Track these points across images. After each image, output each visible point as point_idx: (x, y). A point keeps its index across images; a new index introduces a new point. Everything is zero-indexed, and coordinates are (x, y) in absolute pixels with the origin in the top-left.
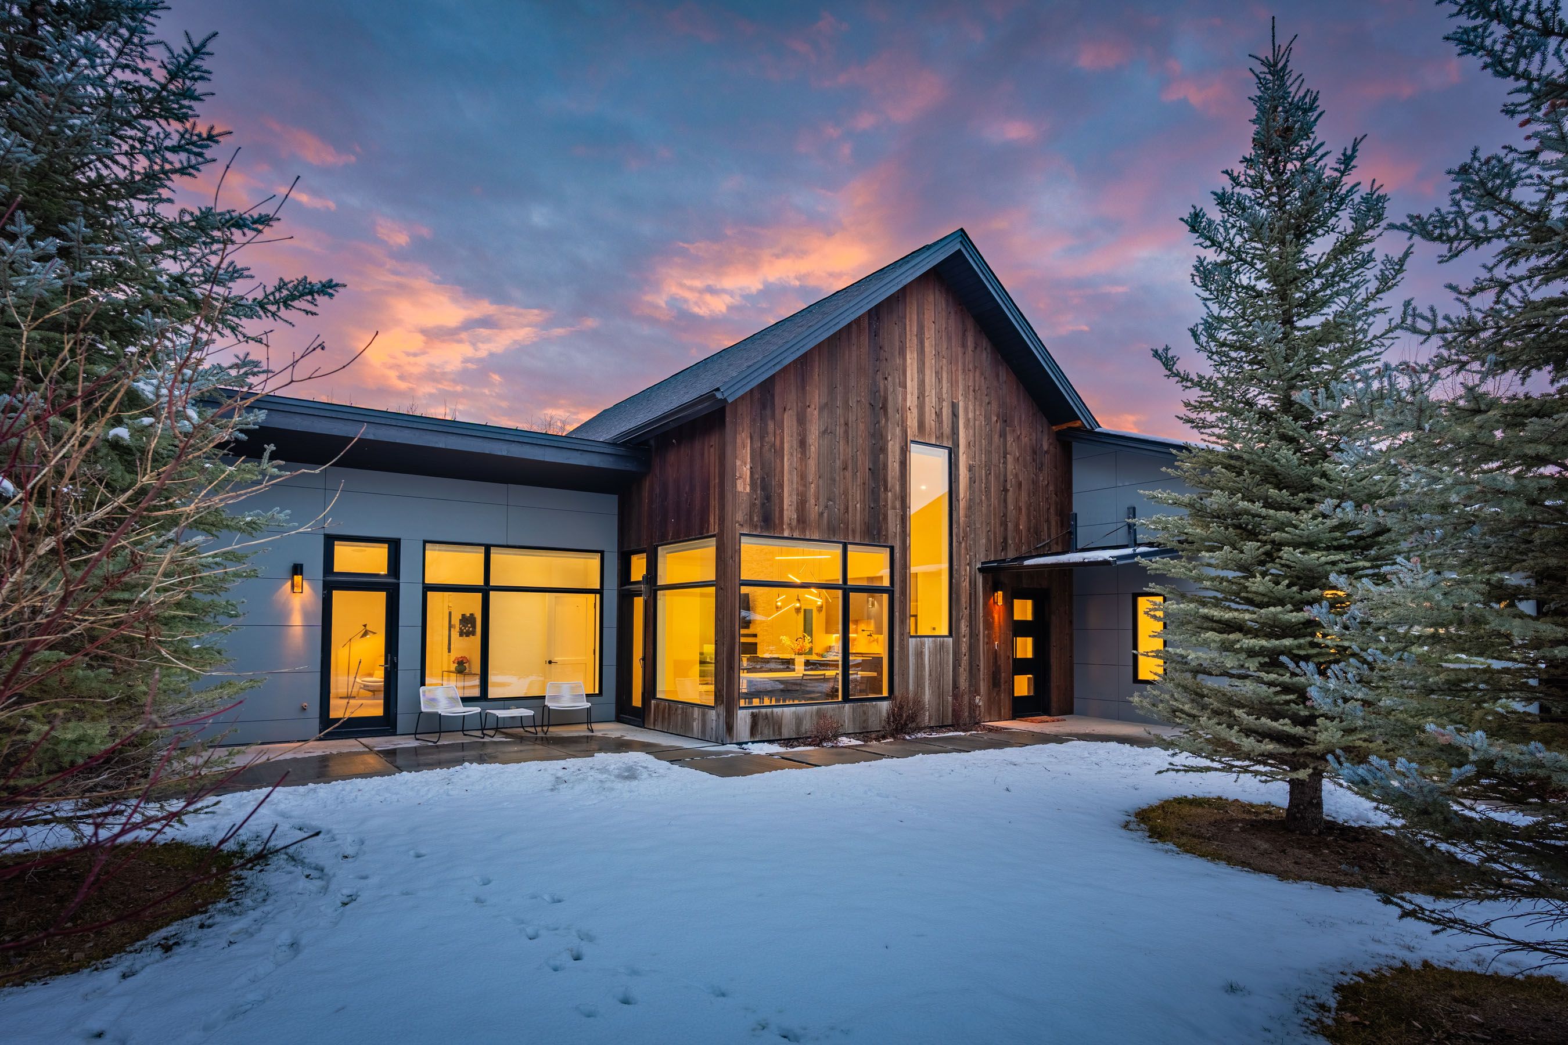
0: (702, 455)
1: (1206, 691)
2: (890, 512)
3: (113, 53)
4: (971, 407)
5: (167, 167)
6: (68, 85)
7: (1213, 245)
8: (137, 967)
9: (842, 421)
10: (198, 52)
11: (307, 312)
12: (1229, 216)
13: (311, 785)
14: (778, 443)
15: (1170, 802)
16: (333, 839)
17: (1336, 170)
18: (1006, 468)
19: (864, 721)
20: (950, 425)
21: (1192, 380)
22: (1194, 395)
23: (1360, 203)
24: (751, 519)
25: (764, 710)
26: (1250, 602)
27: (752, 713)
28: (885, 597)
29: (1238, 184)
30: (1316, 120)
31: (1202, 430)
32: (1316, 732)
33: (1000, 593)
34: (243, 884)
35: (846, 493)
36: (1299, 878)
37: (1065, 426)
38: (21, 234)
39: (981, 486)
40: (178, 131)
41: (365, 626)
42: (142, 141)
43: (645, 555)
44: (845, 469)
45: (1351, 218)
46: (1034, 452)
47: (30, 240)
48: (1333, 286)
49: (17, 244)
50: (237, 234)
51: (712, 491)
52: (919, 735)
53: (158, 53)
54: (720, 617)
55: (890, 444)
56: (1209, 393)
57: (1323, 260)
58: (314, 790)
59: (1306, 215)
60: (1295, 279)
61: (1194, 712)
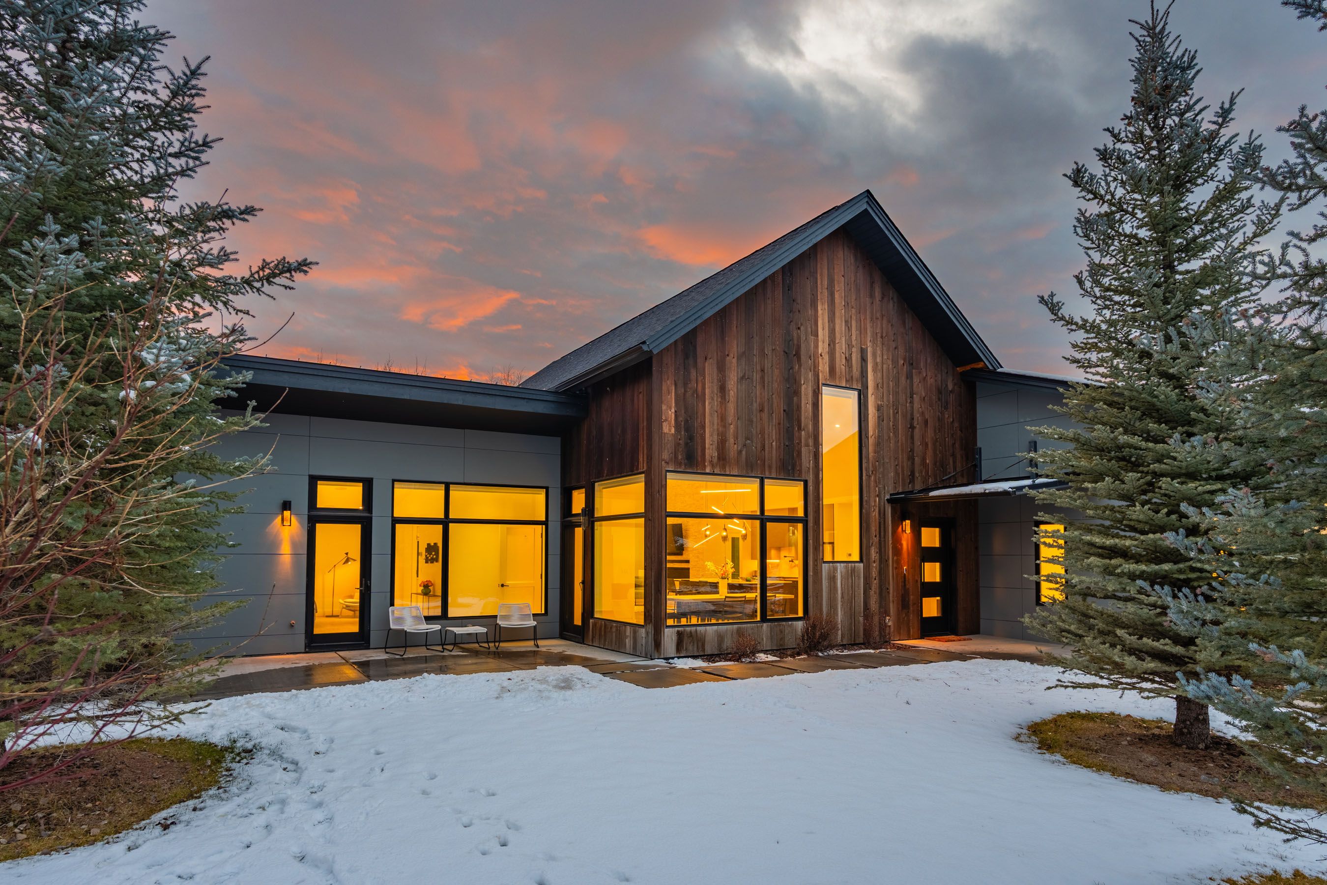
0: (633, 401)
1: (1091, 613)
2: (803, 449)
3: (127, 78)
4: (879, 352)
5: (170, 170)
6: (89, 108)
7: (1095, 198)
8: (140, 842)
9: (759, 368)
10: (194, 73)
11: (286, 287)
12: (1111, 170)
13: (294, 691)
14: (700, 389)
15: (1064, 716)
16: (308, 738)
17: (1214, 123)
18: (912, 407)
19: (781, 639)
20: (859, 369)
21: (1076, 324)
22: (1080, 336)
23: (1238, 153)
24: (676, 457)
25: (688, 629)
26: (1133, 529)
27: (678, 632)
28: (800, 526)
29: (1119, 140)
30: (1193, 78)
31: (1088, 370)
32: (1196, 651)
33: (908, 522)
34: (231, 775)
35: (762, 432)
36: (1182, 789)
37: (968, 368)
38: (51, 232)
39: (889, 424)
40: (178, 140)
41: (347, 554)
42: (151, 150)
43: (584, 490)
44: (762, 410)
45: (1230, 168)
46: (940, 392)
47: (58, 236)
48: (1212, 231)
49: (46, 241)
50: (227, 223)
51: (641, 433)
52: (831, 652)
53: (163, 76)
54: (649, 545)
55: (803, 387)
56: (1093, 335)
57: (1202, 208)
58: (296, 695)
59: (1186, 167)
60: (1175, 226)
61: (1080, 632)
